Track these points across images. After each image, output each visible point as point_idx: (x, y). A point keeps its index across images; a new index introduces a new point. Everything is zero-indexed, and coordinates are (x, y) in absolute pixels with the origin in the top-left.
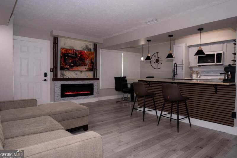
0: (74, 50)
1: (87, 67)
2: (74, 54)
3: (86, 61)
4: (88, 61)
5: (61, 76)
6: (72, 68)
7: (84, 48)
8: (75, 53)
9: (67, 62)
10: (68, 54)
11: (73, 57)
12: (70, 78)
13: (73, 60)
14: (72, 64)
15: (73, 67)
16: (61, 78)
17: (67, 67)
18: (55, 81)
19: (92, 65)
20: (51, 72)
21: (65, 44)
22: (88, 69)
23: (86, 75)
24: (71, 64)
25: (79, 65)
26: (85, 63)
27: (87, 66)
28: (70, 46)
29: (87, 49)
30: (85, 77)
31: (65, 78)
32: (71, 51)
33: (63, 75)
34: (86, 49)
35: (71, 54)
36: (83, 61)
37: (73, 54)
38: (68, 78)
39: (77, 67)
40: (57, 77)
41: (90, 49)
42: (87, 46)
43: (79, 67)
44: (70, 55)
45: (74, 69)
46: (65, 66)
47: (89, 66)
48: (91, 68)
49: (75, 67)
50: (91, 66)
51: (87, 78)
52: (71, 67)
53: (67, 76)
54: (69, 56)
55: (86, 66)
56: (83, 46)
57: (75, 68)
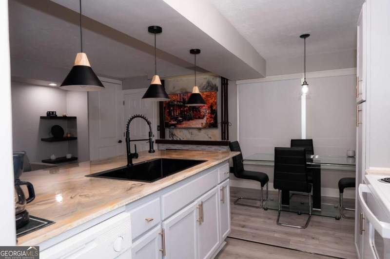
0: (182, 95)
1: (204, 121)
2: (182, 101)
3: (201, 110)
4: (205, 110)
5: (170, 137)
6: (180, 124)
7: (204, 86)
8: (183, 98)
9: (172, 114)
10: (172, 102)
11: (180, 107)
12: (182, 139)
13: (181, 111)
14: (180, 117)
15: (182, 122)
16: (170, 139)
17: (174, 123)
18: (160, 144)
19: (213, 116)
20: (158, 130)
21: (174, 88)
22: (207, 123)
23: (208, 135)
24: (178, 117)
25: (190, 119)
26: (200, 113)
27: (205, 118)
28: (181, 89)
29: (209, 88)
30: (206, 139)
31: (175, 139)
32: (177, 97)
33: (172, 135)
34: (207, 88)
35: (178, 101)
36: (196, 111)
37: (180, 102)
38: (179, 139)
39: (188, 122)
40: (164, 138)
41: (215, 85)
42: (208, 83)
43: (191, 121)
44: (176, 103)
45: (184, 126)
46: (170, 122)
47: (207, 118)
48: (212, 121)
49: (184, 122)
50: (211, 117)
51: (210, 140)
52: (180, 122)
53: (177, 137)
54: (174, 106)
55: (203, 118)
56: (202, 84)
57: (185, 124)
